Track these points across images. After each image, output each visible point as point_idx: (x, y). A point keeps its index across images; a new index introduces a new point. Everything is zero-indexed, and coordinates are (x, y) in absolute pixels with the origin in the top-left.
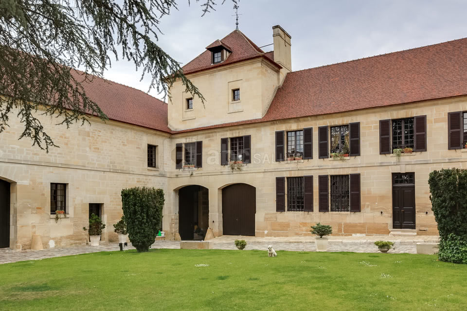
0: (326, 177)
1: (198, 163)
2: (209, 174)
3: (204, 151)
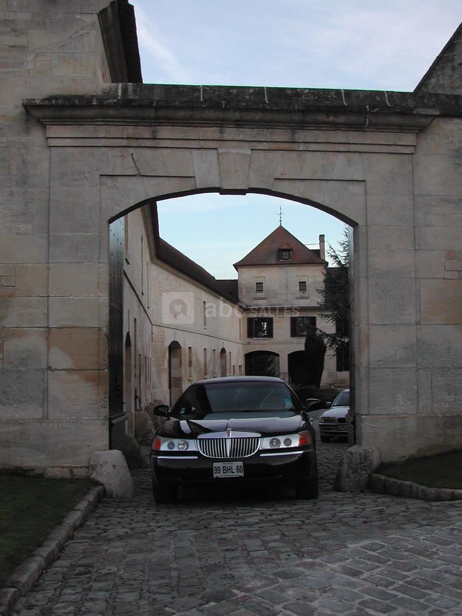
1: (270, 334)
2: (280, 343)
3: (275, 325)
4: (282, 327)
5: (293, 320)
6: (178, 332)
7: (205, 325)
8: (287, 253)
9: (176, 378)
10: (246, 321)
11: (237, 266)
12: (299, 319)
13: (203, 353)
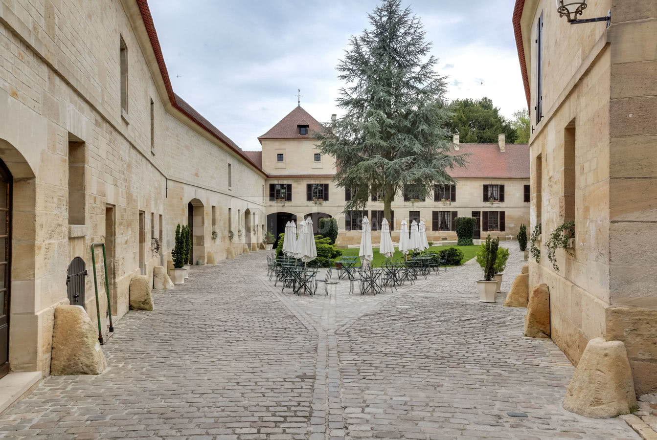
0: (376, 211)
1: (289, 198)
2: (297, 206)
3: (293, 190)
4: (299, 191)
5: (309, 187)
6: (200, 190)
7: (230, 185)
8: (304, 129)
9: (198, 237)
10: (268, 187)
11: (261, 139)
12: (314, 185)
13: (228, 212)
